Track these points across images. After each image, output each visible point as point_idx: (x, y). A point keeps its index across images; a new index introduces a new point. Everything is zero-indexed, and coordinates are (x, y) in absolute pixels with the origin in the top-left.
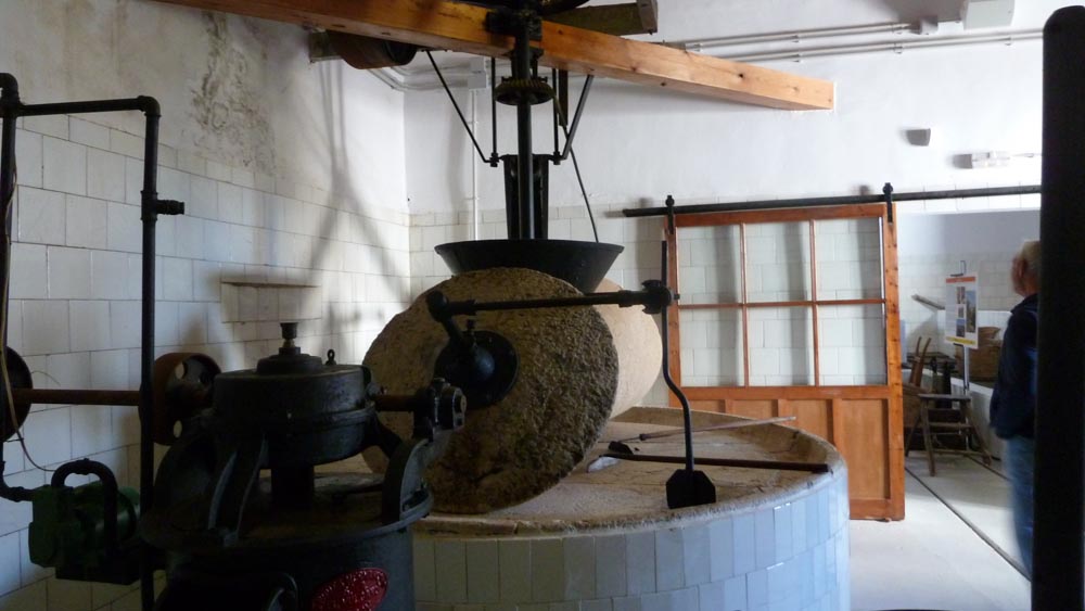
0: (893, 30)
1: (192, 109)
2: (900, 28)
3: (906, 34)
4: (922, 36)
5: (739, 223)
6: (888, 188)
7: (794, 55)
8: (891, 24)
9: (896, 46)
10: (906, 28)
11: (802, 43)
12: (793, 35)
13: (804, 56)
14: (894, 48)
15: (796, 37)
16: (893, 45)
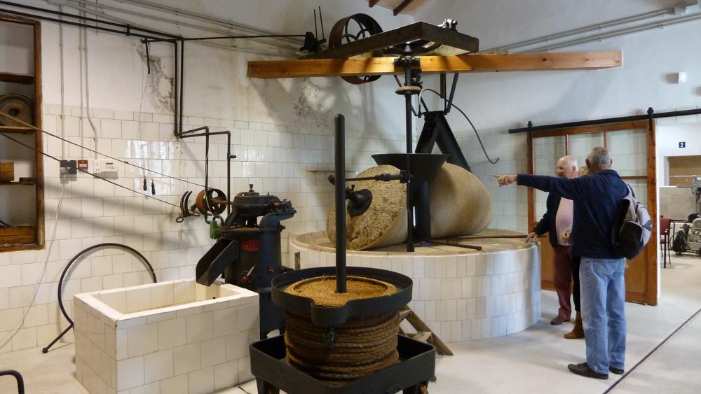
0: (657, 15)
1: (295, 111)
2: (663, 13)
3: (666, 17)
4: (677, 16)
5: (565, 135)
6: (650, 110)
7: (598, 38)
8: (659, 11)
9: (659, 25)
10: (665, 13)
11: (603, 30)
12: (599, 26)
13: (603, 38)
14: (657, 27)
15: (600, 27)
16: (656, 25)
